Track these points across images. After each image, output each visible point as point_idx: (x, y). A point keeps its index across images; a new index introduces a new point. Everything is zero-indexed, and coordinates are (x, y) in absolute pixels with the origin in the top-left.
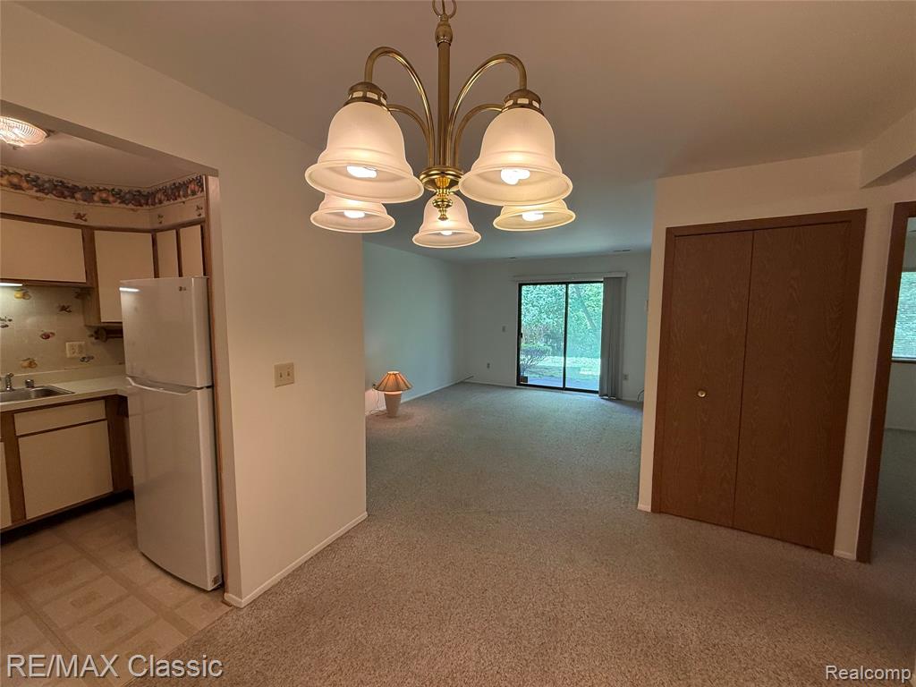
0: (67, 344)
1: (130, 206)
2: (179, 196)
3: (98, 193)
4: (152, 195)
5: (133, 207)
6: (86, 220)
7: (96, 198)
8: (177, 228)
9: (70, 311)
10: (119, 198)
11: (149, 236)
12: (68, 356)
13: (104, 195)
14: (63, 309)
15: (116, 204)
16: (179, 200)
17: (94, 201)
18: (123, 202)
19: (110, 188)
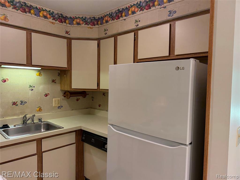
0: (53, 99)
1: (90, 26)
2: (122, 16)
3: (75, 20)
4: (102, 18)
5: (91, 26)
6: (69, 34)
7: (74, 22)
8: (115, 36)
9: (55, 83)
10: (85, 22)
11: (96, 42)
12: (53, 106)
13: (78, 21)
14: (53, 81)
15: (83, 25)
16: (121, 19)
17: (73, 24)
18: (86, 24)
19: (81, 16)
